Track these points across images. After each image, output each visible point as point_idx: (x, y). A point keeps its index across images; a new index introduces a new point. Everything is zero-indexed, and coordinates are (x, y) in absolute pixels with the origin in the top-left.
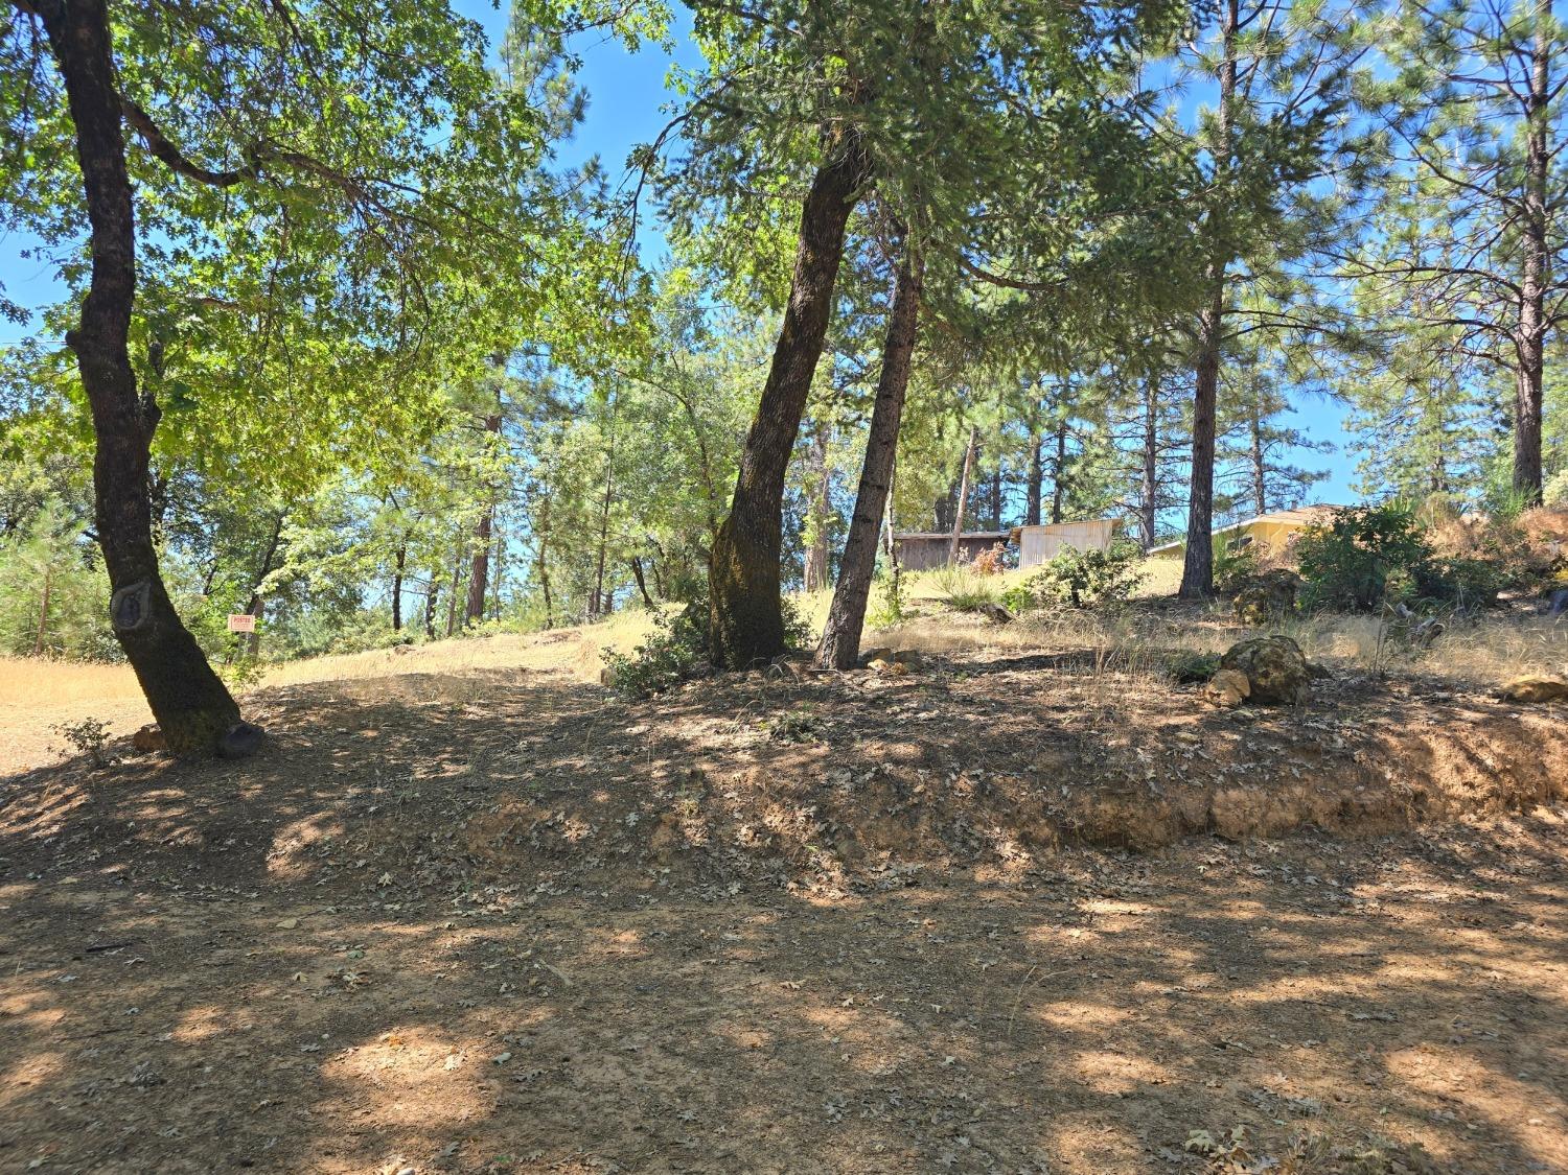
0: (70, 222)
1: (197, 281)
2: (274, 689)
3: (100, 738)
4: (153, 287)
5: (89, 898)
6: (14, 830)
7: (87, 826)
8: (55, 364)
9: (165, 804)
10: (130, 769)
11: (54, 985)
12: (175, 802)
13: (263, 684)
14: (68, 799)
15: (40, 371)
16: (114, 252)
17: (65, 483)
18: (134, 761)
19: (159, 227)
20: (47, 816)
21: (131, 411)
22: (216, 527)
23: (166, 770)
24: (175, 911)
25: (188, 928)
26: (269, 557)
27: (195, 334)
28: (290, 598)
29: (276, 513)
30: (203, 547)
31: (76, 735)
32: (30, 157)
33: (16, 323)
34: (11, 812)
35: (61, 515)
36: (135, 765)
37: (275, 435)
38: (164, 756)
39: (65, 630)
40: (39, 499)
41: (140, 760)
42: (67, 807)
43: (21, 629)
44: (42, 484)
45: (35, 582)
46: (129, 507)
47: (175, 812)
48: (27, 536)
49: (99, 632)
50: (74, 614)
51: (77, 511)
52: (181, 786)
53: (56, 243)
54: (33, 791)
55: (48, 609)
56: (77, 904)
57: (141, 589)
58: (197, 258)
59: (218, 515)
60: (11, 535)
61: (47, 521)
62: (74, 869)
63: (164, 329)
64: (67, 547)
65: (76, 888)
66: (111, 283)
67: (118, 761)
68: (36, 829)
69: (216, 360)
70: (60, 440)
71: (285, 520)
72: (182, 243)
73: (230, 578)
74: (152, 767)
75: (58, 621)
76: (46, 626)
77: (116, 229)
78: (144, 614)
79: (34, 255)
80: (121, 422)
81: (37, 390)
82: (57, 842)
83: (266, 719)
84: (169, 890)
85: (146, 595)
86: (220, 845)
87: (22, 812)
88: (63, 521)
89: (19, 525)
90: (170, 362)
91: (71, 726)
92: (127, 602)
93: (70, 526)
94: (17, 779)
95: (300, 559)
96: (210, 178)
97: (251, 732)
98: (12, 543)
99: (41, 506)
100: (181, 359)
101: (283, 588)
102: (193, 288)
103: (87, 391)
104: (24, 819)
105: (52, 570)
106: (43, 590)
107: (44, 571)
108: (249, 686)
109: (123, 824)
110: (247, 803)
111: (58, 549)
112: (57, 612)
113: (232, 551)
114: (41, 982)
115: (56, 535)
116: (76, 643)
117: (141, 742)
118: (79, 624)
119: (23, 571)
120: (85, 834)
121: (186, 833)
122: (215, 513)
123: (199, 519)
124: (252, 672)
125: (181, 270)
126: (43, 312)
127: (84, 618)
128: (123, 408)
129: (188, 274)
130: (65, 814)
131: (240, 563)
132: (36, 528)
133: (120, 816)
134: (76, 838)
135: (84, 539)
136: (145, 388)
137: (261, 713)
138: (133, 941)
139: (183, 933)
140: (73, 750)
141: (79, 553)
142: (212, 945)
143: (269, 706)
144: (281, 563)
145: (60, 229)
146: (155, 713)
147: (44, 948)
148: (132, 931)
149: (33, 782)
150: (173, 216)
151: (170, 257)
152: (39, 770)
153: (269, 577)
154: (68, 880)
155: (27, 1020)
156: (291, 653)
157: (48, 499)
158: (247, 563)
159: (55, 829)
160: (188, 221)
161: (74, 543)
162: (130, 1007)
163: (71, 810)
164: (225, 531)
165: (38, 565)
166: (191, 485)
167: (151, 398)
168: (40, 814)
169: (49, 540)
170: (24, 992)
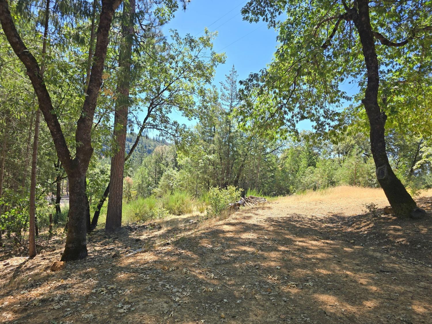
0: (360, 71)
1: (395, 77)
2: (425, 198)
3: (375, 209)
4: (383, 81)
5: (378, 255)
6: (356, 231)
7: (374, 233)
8: (357, 109)
9: (395, 230)
10: (384, 218)
11: (373, 279)
12: (399, 230)
13: (421, 196)
14: (368, 225)
15: (354, 112)
16: (373, 75)
17: (358, 141)
18: (385, 216)
19: (383, 65)
20: (363, 229)
21: (379, 117)
22: (399, 149)
23: (395, 220)
24: (404, 265)
25: (409, 271)
26: (416, 157)
27: (396, 91)
28: (423, 169)
29: (418, 143)
30: (395, 155)
31: (369, 207)
32: (351, 58)
33: (349, 101)
34: (354, 226)
35: (358, 150)
36: (385, 217)
37: (420, 118)
38: (394, 216)
39: (361, 179)
40: (353, 146)
41: (386, 216)
42: (368, 227)
43: (350, 179)
44: (353, 142)
45: (353, 167)
46: (380, 144)
47: (399, 233)
48: (350, 155)
49: (369, 179)
50: (362, 175)
51: (362, 148)
52: (400, 226)
53: (357, 77)
54: (359, 221)
55: (356, 174)
56: (375, 256)
57: (384, 167)
58: (394, 70)
59: (399, 145)
60: (346, 155)
61: (355, 151)
62: (372, 245)
63: (387, 92)
64: (360, 158)
65: (374, 251)
66: (372, 84)
67: (380, 216)
68: (361, 231)
69: (402, 98)
70: (359, 129)
71: (421, 146)
72: (389, 67)
73: (404, 164)
74: (390, 219)
75: (358, 177)
76: (356, 178)
77: (374, 68)
78: (385, 174)
79: (352, 82)
80: (377, 121)
81: (353, 117)
82: (367, 236)
83: (425, 207)
84: (401, 257)
85: (386, 169)
86: (416, 246)
87: (357, 226)
88: (358, 151)
89: (348, 153)
90: (389, 102)
91: (368, 205)
92: (381, 171)
93: (360, 152)
94: (355, 217)
95: (427, 157)
96: (399, 45)
97: (420, 211)
98: (347, 157)
99: (353, 148)
100: (391, 101)
101: (422, 166)
102: (394, 79)
103: (368, 114)
104: (358, 228)
105: (357, 164)
106: (355, 169)
107: (355, 164)
108: (416, 196)
109: (384, 235)
110: (423, 234)
111: (358, 158)
112: (358, 174)
113: (404, 156)
114: (369, 277)
115: (357, 155)
116: (363, 182)
117: (386, 210)
118: (364, 177)
119: (350, 164)
120: (374, 235)
121: (404, 240)
122: (398, 145)
123: (393, 147)
124: (417, 192)
125: (390, 75)
126: (354, 96)
127: (365, 176)
128: (377, 117)
129: (391, 76)
130: (368, 228)
131: (406, 159)
132: (352, 153)
133: (383, 232)
134: (372, 236)
135: (363, 155)
136: (382, 110)
137: (422, 205)
138: (393, 271)
139: (408, 273)
140: (368, 211)
141: (363, 159)
142: (418, 280)
143: (425, 203)
144: (420, 158)
145: (358, 74)
146: (390, 203)
147: (368, 267)
148: (392, 268)
149: (358, 218)
150: (387, 61)
151: (386, 72)
152: (359, 215)
153: (417, 163)
154: (371, 248)
155: (367, 287)
156: (424, 186)
157: (354, 146)
158: (409, 159)
159: (366, 232)
160: (391, 60)
161: (361, 156)
162: (396, 293)
163: (369, 228)
164: (401, 150)
165: (353, 162)
166: (391, 138)
167: (384, 113)
168: (362, 228)
169: (356, 156)
170: (365, 279)
